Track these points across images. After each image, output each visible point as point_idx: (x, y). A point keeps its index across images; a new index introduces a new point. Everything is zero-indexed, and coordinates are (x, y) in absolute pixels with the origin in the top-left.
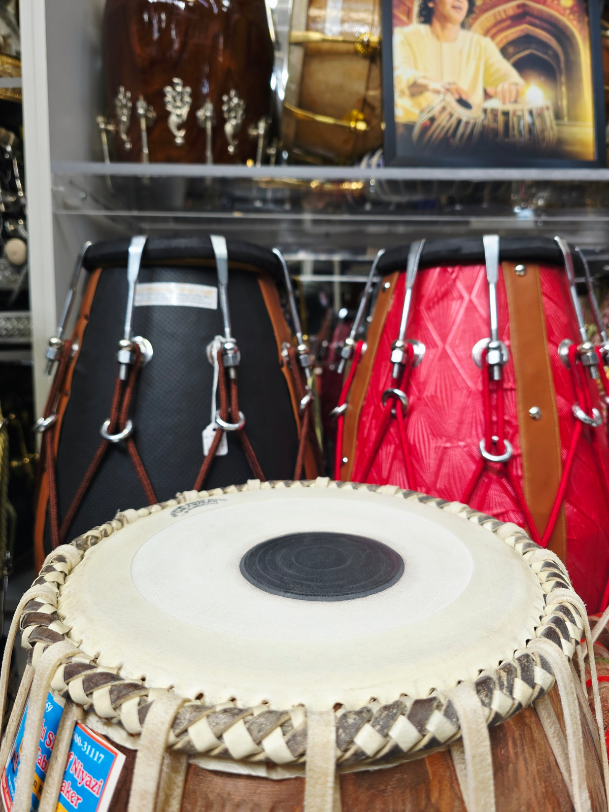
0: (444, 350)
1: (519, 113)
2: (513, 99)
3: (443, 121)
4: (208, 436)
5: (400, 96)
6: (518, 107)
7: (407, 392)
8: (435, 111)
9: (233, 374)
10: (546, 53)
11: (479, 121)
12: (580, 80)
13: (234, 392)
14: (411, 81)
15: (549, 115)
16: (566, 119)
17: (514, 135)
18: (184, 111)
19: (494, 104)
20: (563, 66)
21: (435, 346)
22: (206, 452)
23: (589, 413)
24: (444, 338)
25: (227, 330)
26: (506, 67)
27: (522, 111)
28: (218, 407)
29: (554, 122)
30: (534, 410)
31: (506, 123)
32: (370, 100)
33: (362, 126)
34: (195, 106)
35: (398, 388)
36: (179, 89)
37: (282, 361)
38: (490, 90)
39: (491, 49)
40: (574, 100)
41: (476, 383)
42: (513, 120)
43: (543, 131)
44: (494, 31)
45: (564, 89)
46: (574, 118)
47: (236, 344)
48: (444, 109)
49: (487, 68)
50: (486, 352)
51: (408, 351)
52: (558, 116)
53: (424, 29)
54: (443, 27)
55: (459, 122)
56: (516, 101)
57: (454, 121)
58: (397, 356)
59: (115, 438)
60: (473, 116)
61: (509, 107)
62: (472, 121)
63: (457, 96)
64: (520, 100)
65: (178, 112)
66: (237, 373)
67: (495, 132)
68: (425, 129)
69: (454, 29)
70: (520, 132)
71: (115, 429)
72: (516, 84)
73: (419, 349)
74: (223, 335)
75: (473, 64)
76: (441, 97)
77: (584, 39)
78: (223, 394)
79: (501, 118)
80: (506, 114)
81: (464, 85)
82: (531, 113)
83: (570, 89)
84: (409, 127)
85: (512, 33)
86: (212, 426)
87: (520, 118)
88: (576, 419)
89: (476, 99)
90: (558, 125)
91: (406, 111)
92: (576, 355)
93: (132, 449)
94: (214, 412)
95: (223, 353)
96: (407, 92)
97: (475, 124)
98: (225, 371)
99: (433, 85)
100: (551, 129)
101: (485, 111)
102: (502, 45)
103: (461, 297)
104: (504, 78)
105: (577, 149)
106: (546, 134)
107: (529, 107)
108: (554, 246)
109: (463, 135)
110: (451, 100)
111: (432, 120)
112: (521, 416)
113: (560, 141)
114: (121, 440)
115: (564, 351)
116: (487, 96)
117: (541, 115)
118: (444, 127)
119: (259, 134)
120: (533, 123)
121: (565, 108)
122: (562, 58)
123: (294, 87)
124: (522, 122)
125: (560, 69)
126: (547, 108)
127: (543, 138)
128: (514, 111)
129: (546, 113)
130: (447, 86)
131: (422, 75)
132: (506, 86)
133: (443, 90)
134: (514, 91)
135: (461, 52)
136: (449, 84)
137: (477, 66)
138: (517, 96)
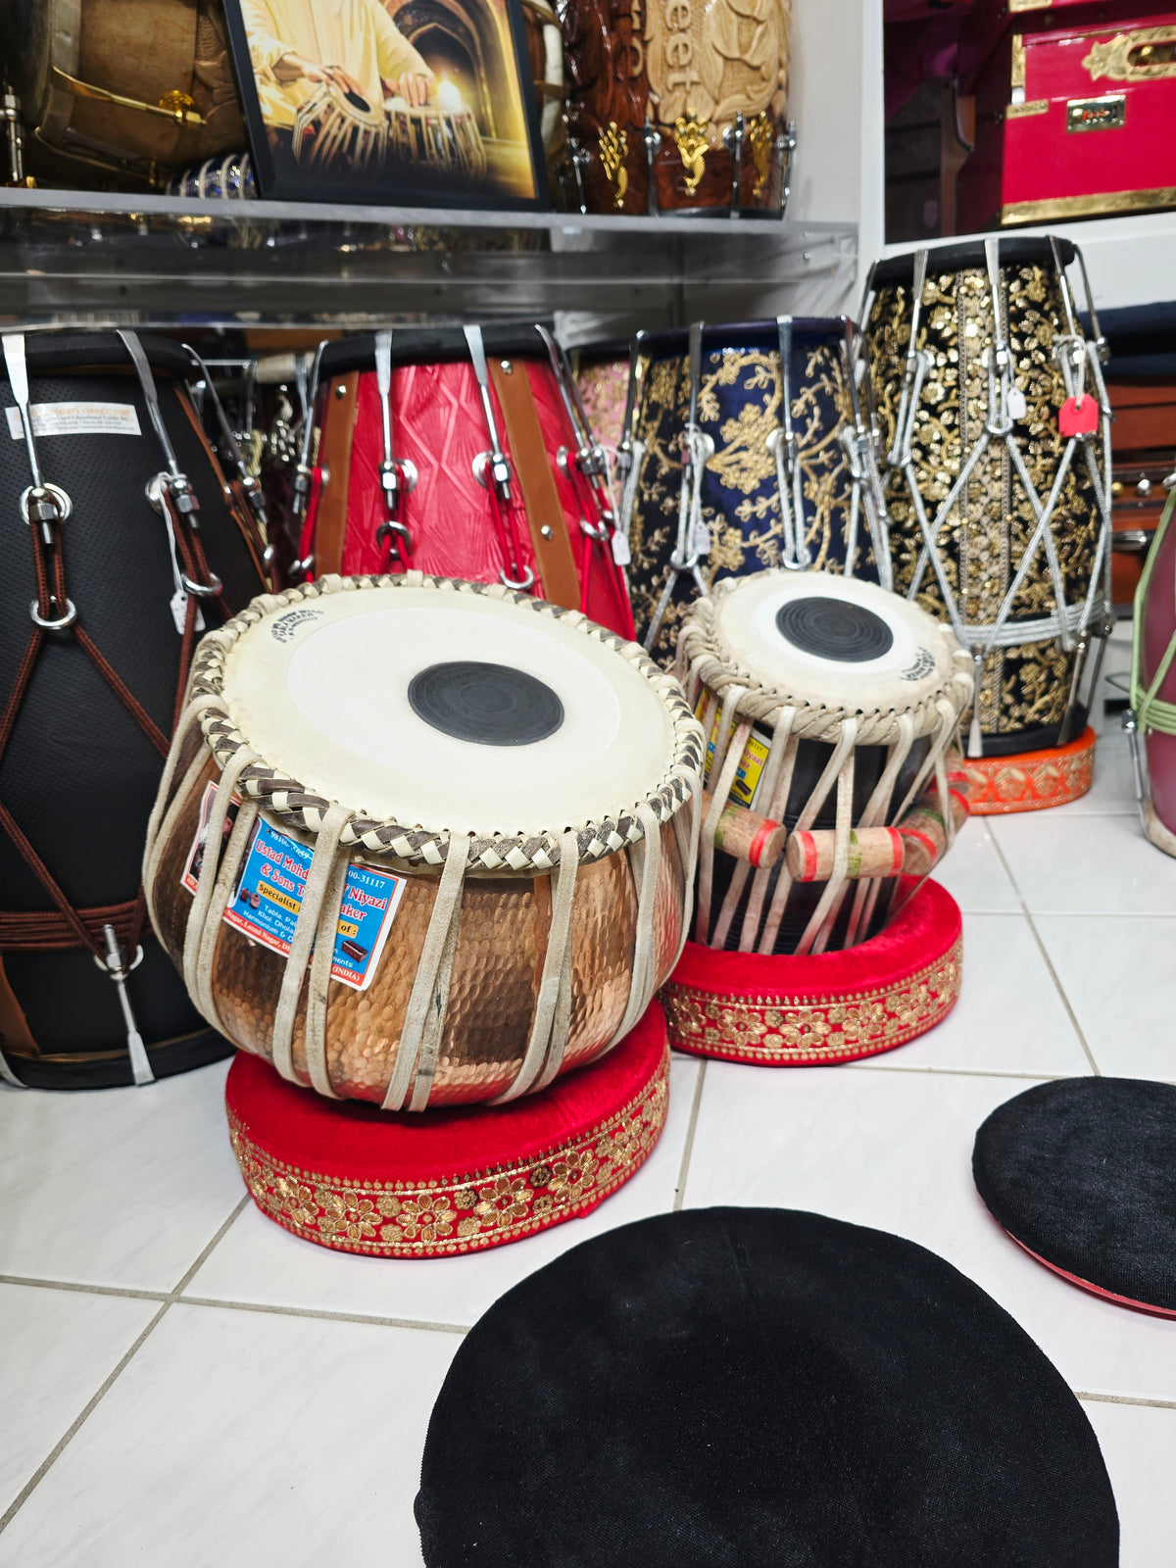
0: (441, 469)
1: (434, 122)
2: (422, 101)
3: (333, 128)
4: (179, 606)
5: (262, 82)
6: (431, 112)
7: (405, 522)
8: (320, 110)
9: (193, 521)
10: (454, 30)
11: (383, 131)
12: (504, 77)
13: (199, 548)
14: (276, 59)
15: (472, 127)
16: (494, 134)
17: (432, 156)
19: (397, 105)
20: (479, 53)
21: (429, 465)
22: (181, 630)
23: (596, 527)
24: (438, 457)
25: (172, 463)
26: (404, 47)
27: (437, 118)
28: (182, 569)
29: (480, 138)
30: (545, 530)
31: (419, 135)
32: (201, 74)
33: (192, 117)
35: (394, 520)
37: (226, 500)
38: (389, 82)
40: (500, 106)
41: (483, 506)
42: (427, 131)
43: (468, 151)
45: (485, 89)
46: (504, 134)
47: (188, 480)
48: (330, 107)
49: (380, 47)
50: (490, 467)
51: (399, 474)
52: (483, 130)
55: (356, 129)
56: (426, 104)
57: (348, 128)
58: (390, 481)
59: (56, 625)
60: (371, 121)
61: (419, 112)
62: (373, 130)
63: (347, 90)
64: (431, 101)
66: (199, 520)
67: (406, 147)
68: (309, 139)
70: (438, 151)
72: (424, 76)
73: (410, 469)
74: (169, 470)
75: (359, 36)
76: (324, 88)
77: (501, 14)
78: (185, 549)
79: (411, 128)
80: (416, 121)
81: (353, 71)
82: (449, 123)
83: (493, 90)
84: (286, 134)
86: (180, 593)
87: (435, 129)
88: (586, 535)
89: (373, 94)
90: (484, 142)
91: (275, 106)
92: (576, 464)
93: (84, 637)
94: (178, 577)
95: (172, 495)
96: (273, 78)
97: (377, 135)
98: (181, 519)
99: (308, 68)
100: (478, 150)
101: (388, 115)
102: (395, 11)
103: (450, 404)
104: (406, 65)
105: (513, 180)
106: (472, 156)
107: (446, 113)
108: (536, 337)
109: (364, 150)
110: (338, 93)
111: (317, 124)
112: (534, 537)
113: (491, 169)
114: (64, 627)
115: (562, 461)
116: (387, 92)
117: (461, 126)
118: (335, 137)
119: (6, 115)
120: (454, 138)
121: (490, 117)
122: (477, 40)
123: (69, 40)
124: (439, 137)
125: (476, 57)
126: (469, 116)
127: (470, 162)
128: (427, 119)
129: (468, 124)
130: (330, 71)
131: (289, 50)
132: (411, 78)
133: (324, 77)
134: (422, 87)
135: (339, 15)
136: (331, 67)
137: (367, 42)
138: (427, 95)
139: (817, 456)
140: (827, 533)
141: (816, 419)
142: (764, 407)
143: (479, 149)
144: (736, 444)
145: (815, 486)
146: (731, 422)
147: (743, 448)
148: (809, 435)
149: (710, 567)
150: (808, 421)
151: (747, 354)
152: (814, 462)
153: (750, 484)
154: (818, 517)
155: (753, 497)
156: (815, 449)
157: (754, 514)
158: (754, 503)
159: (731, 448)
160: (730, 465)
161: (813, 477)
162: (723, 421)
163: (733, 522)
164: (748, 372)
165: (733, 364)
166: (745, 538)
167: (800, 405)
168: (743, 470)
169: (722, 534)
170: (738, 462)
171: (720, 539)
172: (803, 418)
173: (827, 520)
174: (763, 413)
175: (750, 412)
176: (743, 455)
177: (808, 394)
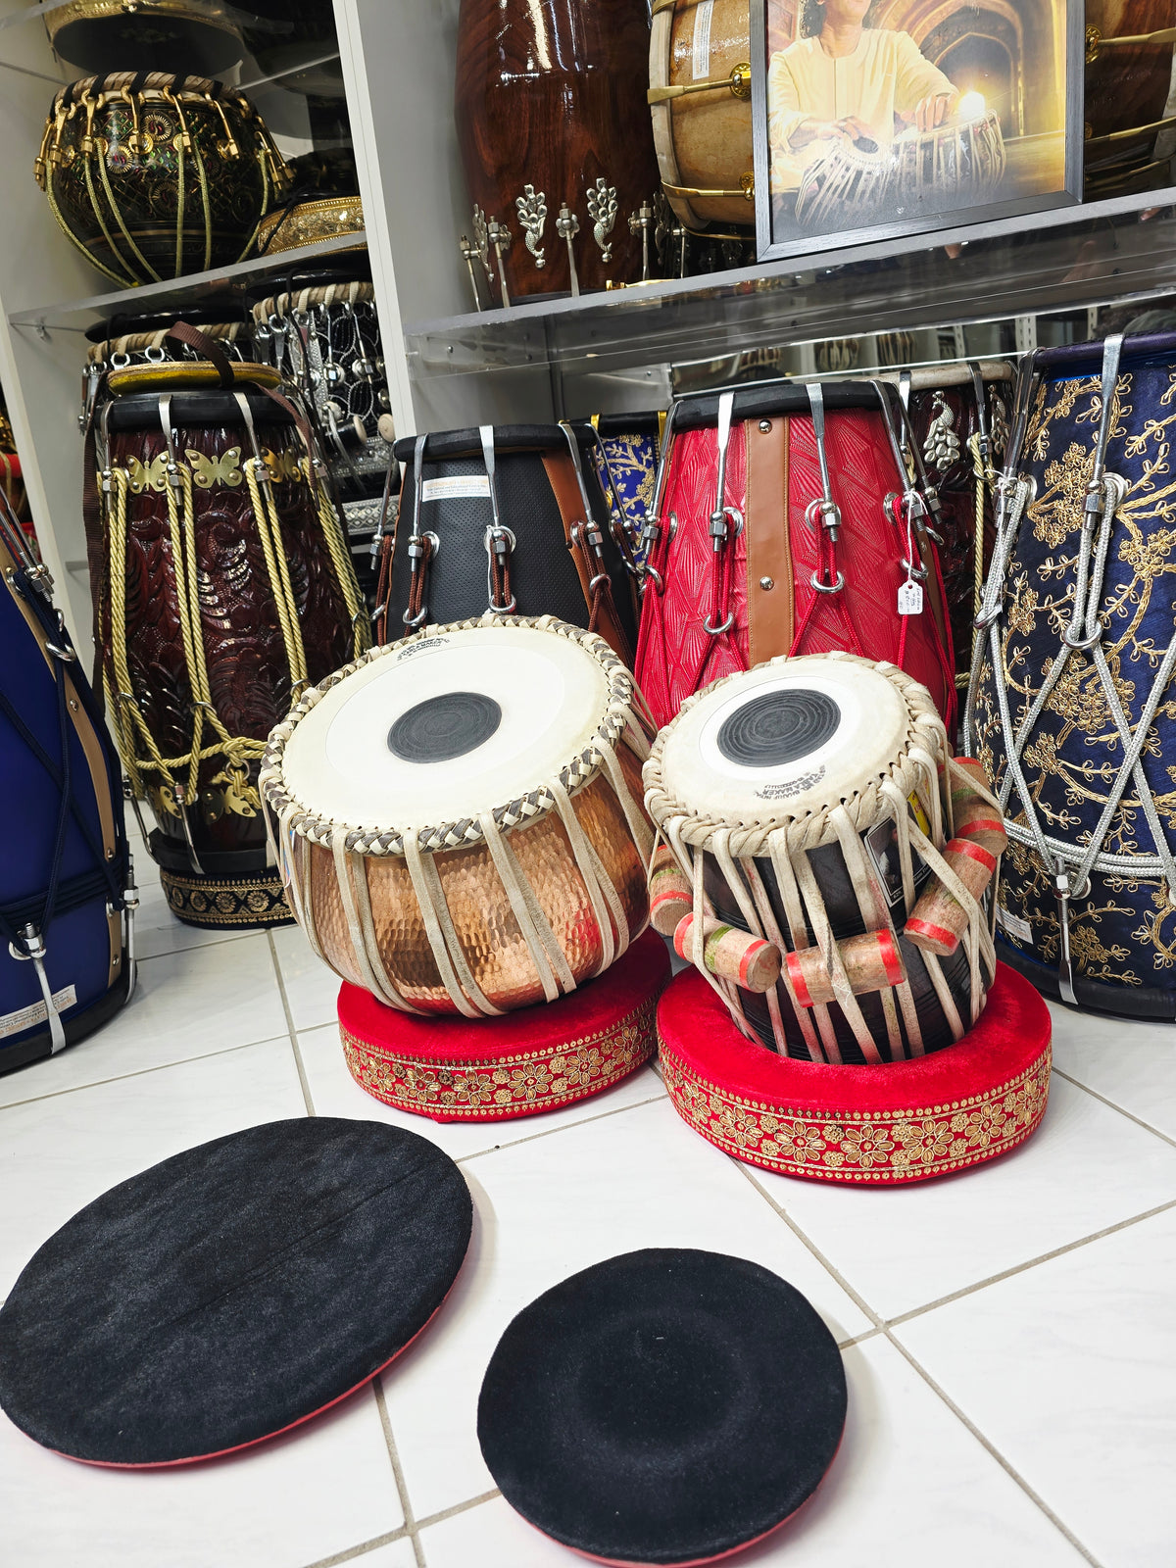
1: (947, 140)
2: (937, 123)
3: (837, 177)
8: (826, 166)
10: (994, 31)
11: (888, 167)
12: (1049, 61)
13: (506, 577)
14: (794, 130)
15: (994, 132)
16: (1022, 132)
17: (939, 177)
18: (541, 224)
19: (910, 135)
20: (1020, 45)
21: (686, 517)
23: (826, 580)
25: (496, 518)
26: (929, 69)
27: (952, 135)
28: (492, 591)
29: (1002, 141)
30: (765, 580)
31: (928, 159)
34: (552, 216)
35: (653, 565)
36: (532, 196)
37: (570, 541)
38: (902, 114)
39: (908, 45)
40: (1036, 100)
42: (938, 153)
43: (985, 161)
44: (914, 15)
46: (1036, 128)
48: (837, 159)
49: (901, 81)
51: (659, 526)
52: (1008, 130)
53: (811, 43)
54: (837, 33)
55: (859, 174)
56: (942, 124)
57: (852, 174)
59: (413, 623)
60: (877, 160)
61: (933, 134)
62: (878, 170)
63: (856, 137)
64: (949, 119)
65: (534, 226)
66: (503, 561)
67: (910, 178)
68: (812, 194)
69: (853, 31)
70: (947, 167)
71: (414, 615)
73: (674, 522)
75: (880, 79)
78: (497, 580)
79: (920, 155)
80: (927, 146)
81: (867, 116)
82: (966, 137)
83: (1029, 82)
84: (791, 197)
85: (941, 12)
86: (490, 609)
87: (948, 147)
89: (884, 136)
90: (1008, 144)
92: (820, 516)
94: (491, 597)
95: (494, 540)
96: (789, 146)
97: (881, 174)
98: (496, 559)
99: (822, 128)
100: (998, 156)
104: (926, 88)
105: (1041, 176)
106: (988, 164)
107: (963, 127)
109: (864, 191)
111: (821, 180)
112: (752, 587)
113: (1012, 171)
116: (899, 125)
117: (981, 135)
118: (838, 186)
119: (641, 224)
120: (969, 151)
121: (1021, 114)
122: (1020, 33)
123: (665, 158)
124: (952, 154)
125: (1015, 51)
126: (993, 121)
127: (984, 172)
128: (939, 140)
129: (990, 130)
130: (843, 124)
131: (807, 116)
132: (929, 101)
133: (836, 131)
134: (942, 105)
135: (863, 64)
136: (845, 120)
137: (887, 80)
138: (945, 114)
139: (1151, 507)
140: (1143, 605)
141: (1160, 460)
142: (1090, 446)
143: (999, 153)
144: (1054, 490)
145: (1140, 548)
146: (1055, 465)
147: (1059, 496)
148: (1142, 482)
149: (1009, 628)
150: (1147, 462)
151: (1088, 381)
152: (1144, 515)
153: (1057, 538)
154: (1133, 585)
155: (1055, 554)
156: (1149, 499)
157: (1054, 572)
158: (1056, 563)
159: (1048, 494)
160: (1042, 515)
161: (1136, 533)
162: (1047, 464)
163: (1035, 583)
164: (1083, 402)
165: (1071, 393)
166: (1040, 603)
167: (1138, 442)
168: (1054, 521)
169: (1022, 593)
170: (1050, 512)
171: (1020, 599)
172: (1138, 460)
173: (1147, 589)
174: (1086, 456)
175: (1075, 450)
176: (1056, 503)
177: (1154, 427)
